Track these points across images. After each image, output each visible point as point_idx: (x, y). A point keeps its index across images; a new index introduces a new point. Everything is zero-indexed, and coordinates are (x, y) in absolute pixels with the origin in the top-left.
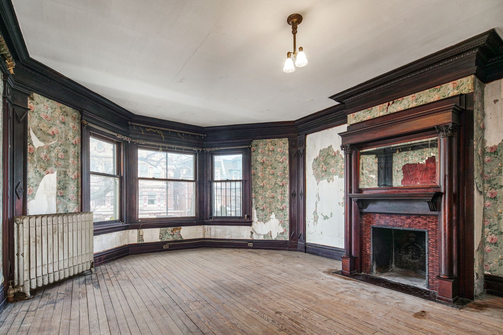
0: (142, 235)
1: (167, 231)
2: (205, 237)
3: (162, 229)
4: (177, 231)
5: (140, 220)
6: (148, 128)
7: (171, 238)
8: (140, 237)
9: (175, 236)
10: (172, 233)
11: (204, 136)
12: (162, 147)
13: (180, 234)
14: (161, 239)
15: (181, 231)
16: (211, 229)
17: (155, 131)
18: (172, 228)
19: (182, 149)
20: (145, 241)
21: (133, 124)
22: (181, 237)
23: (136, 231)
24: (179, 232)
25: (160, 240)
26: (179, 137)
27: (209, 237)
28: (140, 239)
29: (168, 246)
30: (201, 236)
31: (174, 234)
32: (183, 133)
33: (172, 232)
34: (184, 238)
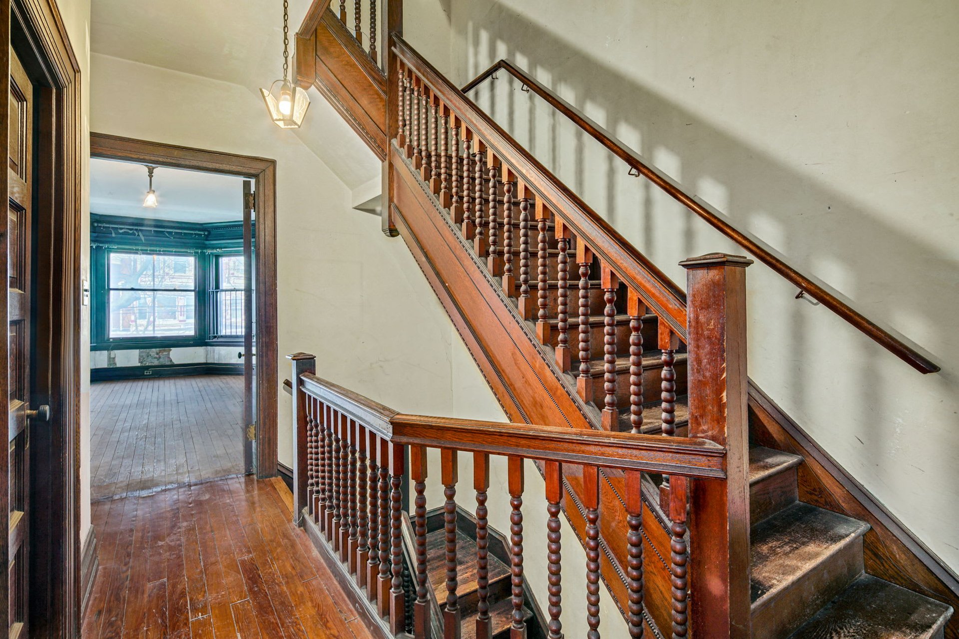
0: (114, 358)
1: (150, 353)
2: (208, 362)
3: (141, 350)
4: (165, 353)
5: (111, 340)
6: (121, 229)
7: (156, 363)
8: (111, 360)
9: (161, 360)
10: (157, 356)
11: (204, 234)
12: (141, 250)
13: (169, 358)
14: (141, 363)
15: (171, 353)
16: (214, 352)
17: (131, 232)
18: (158, 349)
19: (172, 252)
20: (118, 365)
21: (100, 225)
22: (171, 361)
23: (105, 352)
24: (169, 354)
25: (139, 365)
26: (168, 237)
27: (213, 362)
28: (112, 362)
29: (151, 372)
30: (202, 361)
31: (160, 357)
32: (172, 232)
33: (157, 354)
34: (176, 362)
